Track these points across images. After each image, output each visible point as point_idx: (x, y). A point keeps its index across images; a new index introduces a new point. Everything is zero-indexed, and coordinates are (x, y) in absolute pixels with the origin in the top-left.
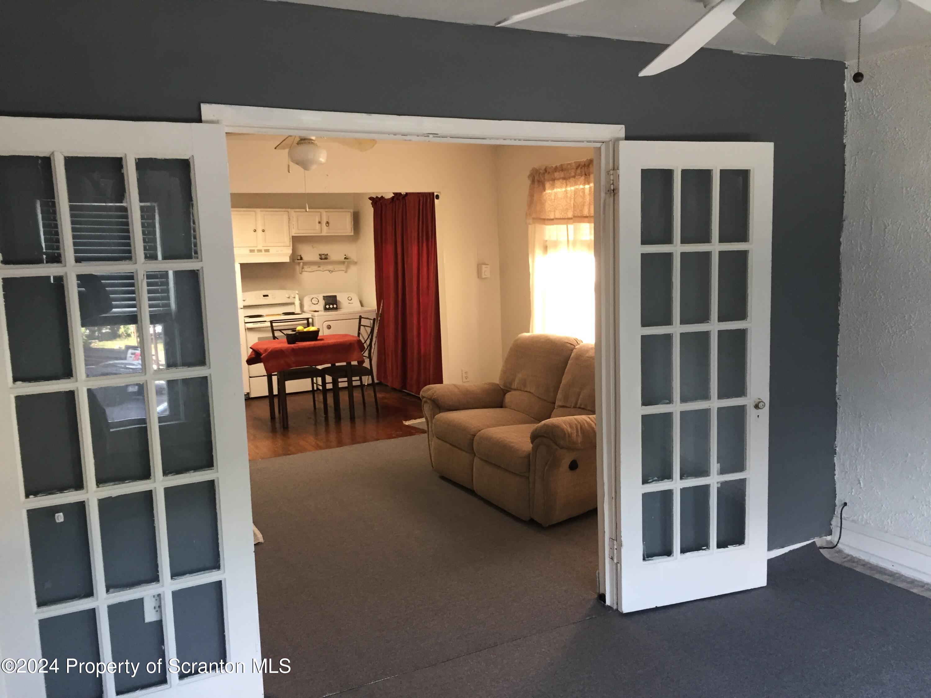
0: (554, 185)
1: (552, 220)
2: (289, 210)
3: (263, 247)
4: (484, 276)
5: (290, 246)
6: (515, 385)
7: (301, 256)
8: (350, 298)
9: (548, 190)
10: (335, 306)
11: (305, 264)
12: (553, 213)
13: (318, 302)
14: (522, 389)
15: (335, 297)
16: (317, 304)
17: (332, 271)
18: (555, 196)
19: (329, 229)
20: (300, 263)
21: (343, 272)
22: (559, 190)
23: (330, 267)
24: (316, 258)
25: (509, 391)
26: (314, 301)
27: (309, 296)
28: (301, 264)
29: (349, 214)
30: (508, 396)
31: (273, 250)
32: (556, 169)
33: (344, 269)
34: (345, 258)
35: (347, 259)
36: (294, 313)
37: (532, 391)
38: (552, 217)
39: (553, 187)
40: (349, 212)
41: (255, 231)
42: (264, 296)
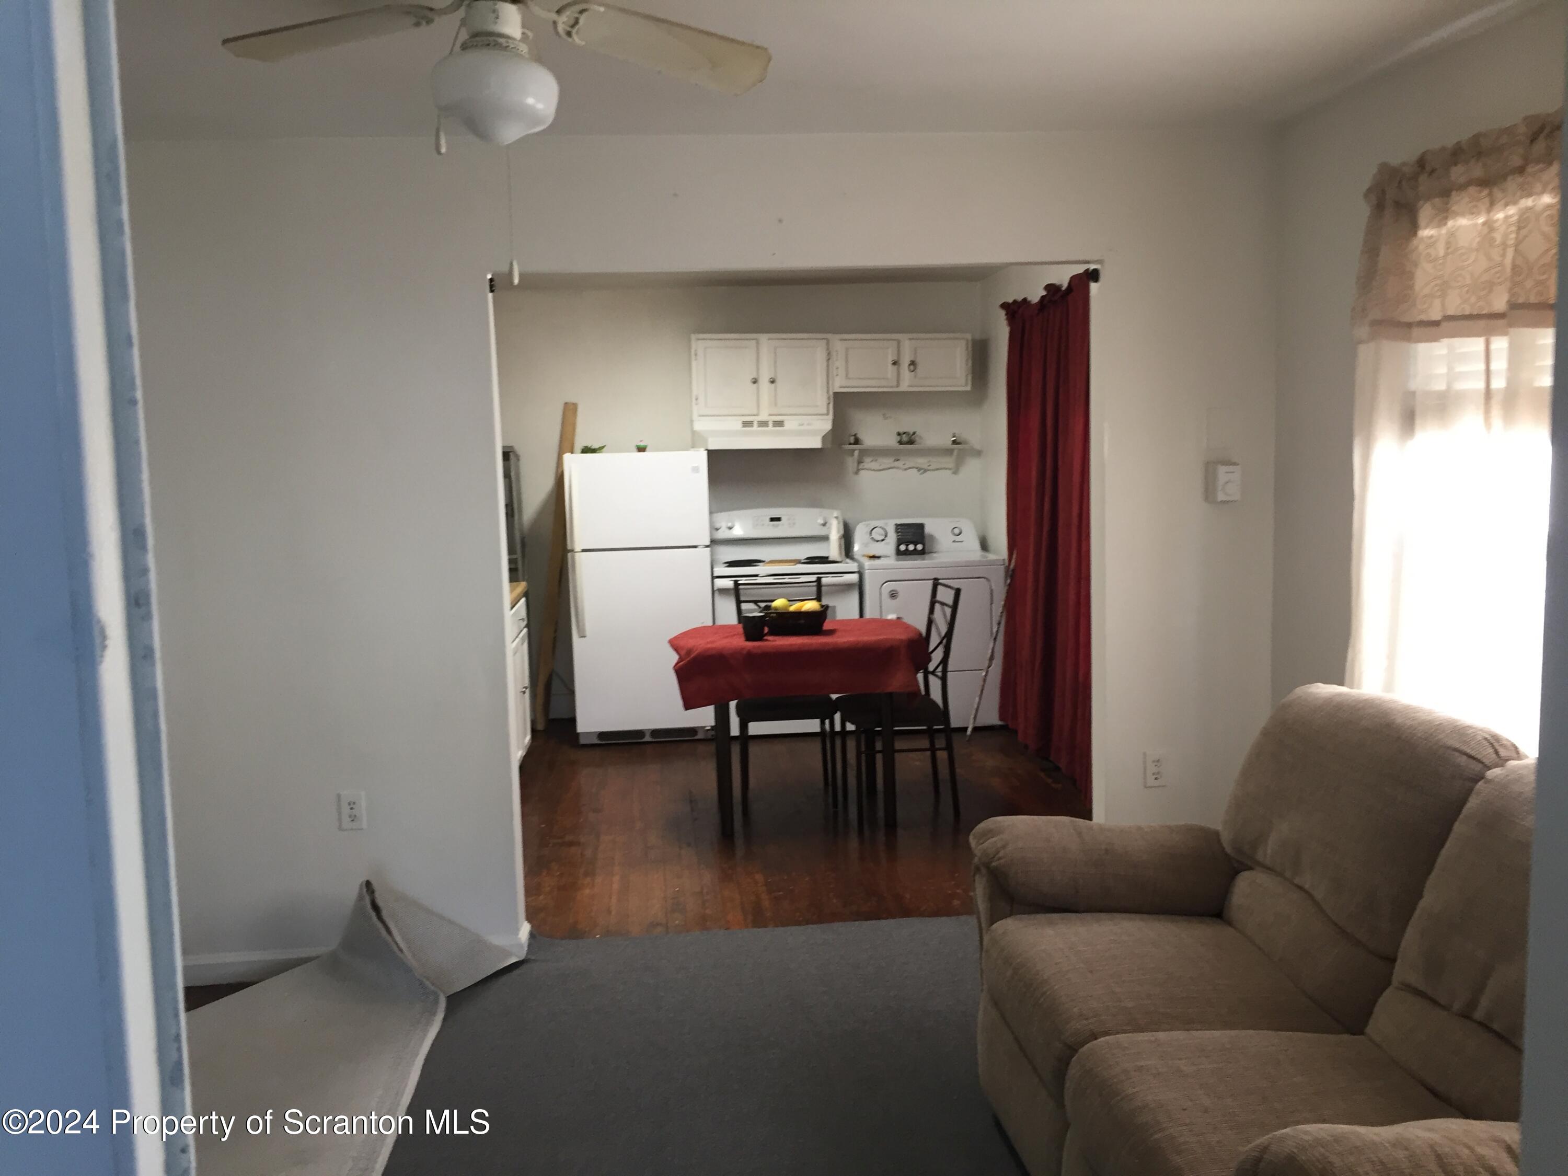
0: (1447, 210)
1: (1436, 324)
2: (829, 336)
3: (770, 415)
4: (1221, 497)
5: (828, 414)
6: (1268, 851)
7: (855, 435)
8: (956, 531)
9: (1426, 228)
10: (920, 547)
11: (865, 453)
12: (1437, 303)
13: (886, 536)
14: (1288, 874)
15: (921, 526)
16: (883, 540)
17: (926, 471)
18: (1448, 245)
19: (915, 377)
20: (854, 450)
21: (949, 472)
22: (1463, 222)
23: (921, 461)
24: (891, 441)
25: (1251, 868)
26: (877, 534)
27: (867, 523)
28: (856, 453)
29: (963, 343)
30: (1244, 884)
31: (791, 424)
32: (1457, 154)
33: (951, 465)
34: (954, 442)
35: (959, 443)
36: (827, 558)
37: (1319, 895)
38: (1436, 315)
39: (1444, 214)
40: (962, 339)
41: (755, 381)
42: (772, 519)
